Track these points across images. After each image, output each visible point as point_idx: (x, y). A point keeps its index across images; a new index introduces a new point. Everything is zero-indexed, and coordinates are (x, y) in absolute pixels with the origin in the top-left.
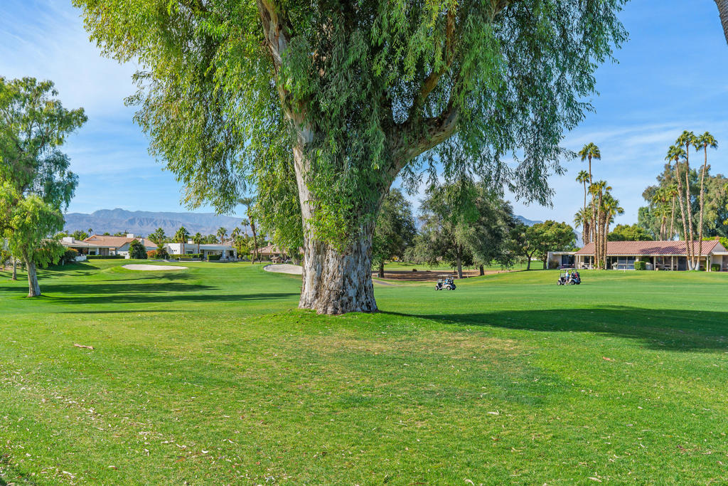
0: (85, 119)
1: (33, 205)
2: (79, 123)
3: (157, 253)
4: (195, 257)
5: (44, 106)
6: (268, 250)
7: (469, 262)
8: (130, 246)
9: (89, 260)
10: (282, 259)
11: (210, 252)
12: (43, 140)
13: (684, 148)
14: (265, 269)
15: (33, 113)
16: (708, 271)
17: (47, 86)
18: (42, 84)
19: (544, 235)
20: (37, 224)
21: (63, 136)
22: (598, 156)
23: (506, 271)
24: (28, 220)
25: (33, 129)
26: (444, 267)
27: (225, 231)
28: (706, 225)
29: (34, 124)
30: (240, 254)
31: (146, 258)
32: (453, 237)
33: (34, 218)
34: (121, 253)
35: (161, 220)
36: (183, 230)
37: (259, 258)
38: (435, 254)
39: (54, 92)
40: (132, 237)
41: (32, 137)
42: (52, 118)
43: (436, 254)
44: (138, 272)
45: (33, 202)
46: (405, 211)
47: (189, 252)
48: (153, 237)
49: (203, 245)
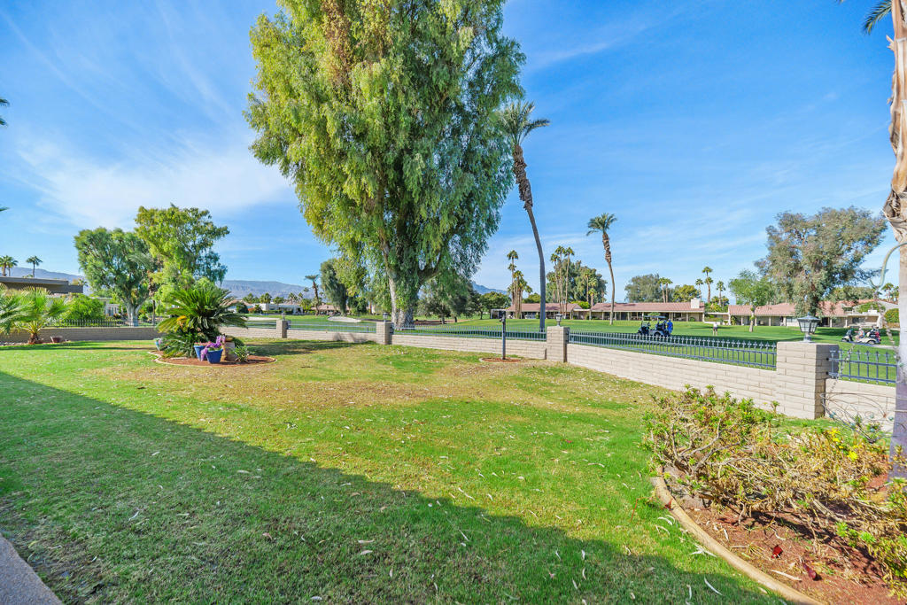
0: (228, 232)
2: (224, 234)
3: (255, 310)
4: (276, 312)
5: (203, 225)
6: (323, 307)
7: (448, 316)
10: (336, 313)
11: (285, 309)
12: (204, 245)
13: (559, 256)
14: (332, 319)
16: (572, 320)
17: (205, 213)
18: (202, 212)
19: (490, 299)
21: (213, 243)
22: (517, 257)
23: (469, 320)
26: (435, 318)
28: (579, 294)
30: (305, 310)
37: (319, 312)
39: (210, 217)
41: (197, 243)
42: (210, 232)
43: (430, 310)
47: (271, 309)
48: (246, 299)
49: (280, 305)
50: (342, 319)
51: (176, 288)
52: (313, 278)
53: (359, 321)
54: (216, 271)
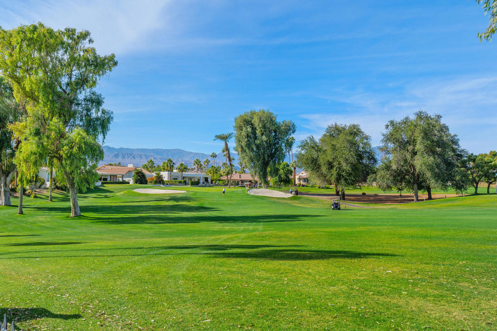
0: (116, 64)
1: (80, 136)
2: (110, 67)
3: (155, 179)
4: (180, 182)
5: (82, 53)
6: (236, 177)
8: (133, 173)
9: (105, 185)
10: (253, 184)
11: (190, 179)
12: (83, 82)
14: (248, 192)
15: (73, 58)
17: (85, 35)
18: (81, 33)
19: (493, 163)
20: (83, 153)
21: (96, 79)
24: (75, 150)
25: (74, 73)
27: (199, 162)
29: (74, 68)
30: (214, 180)
31: (146, 183)
32: (414, 166)
33: (80, 148)
34: (126, 179)
35: (138, 155)
36: (170, 161)
38: (394, 180)
39: (91, 41)
40: (132, 167)
41: (73, 79)
42: (91, 64)
44: (147, 195)
45: (79, 134)
46: (365, 144)
47: (174, 179)
48: (145, 167)
49: (185, 174)
50: (263, 192)
51: (40, 144)
52: (224, 138)
53: (290, 195)
54: (97, 119)
